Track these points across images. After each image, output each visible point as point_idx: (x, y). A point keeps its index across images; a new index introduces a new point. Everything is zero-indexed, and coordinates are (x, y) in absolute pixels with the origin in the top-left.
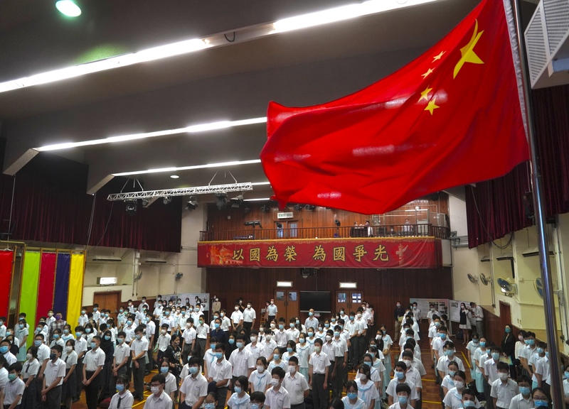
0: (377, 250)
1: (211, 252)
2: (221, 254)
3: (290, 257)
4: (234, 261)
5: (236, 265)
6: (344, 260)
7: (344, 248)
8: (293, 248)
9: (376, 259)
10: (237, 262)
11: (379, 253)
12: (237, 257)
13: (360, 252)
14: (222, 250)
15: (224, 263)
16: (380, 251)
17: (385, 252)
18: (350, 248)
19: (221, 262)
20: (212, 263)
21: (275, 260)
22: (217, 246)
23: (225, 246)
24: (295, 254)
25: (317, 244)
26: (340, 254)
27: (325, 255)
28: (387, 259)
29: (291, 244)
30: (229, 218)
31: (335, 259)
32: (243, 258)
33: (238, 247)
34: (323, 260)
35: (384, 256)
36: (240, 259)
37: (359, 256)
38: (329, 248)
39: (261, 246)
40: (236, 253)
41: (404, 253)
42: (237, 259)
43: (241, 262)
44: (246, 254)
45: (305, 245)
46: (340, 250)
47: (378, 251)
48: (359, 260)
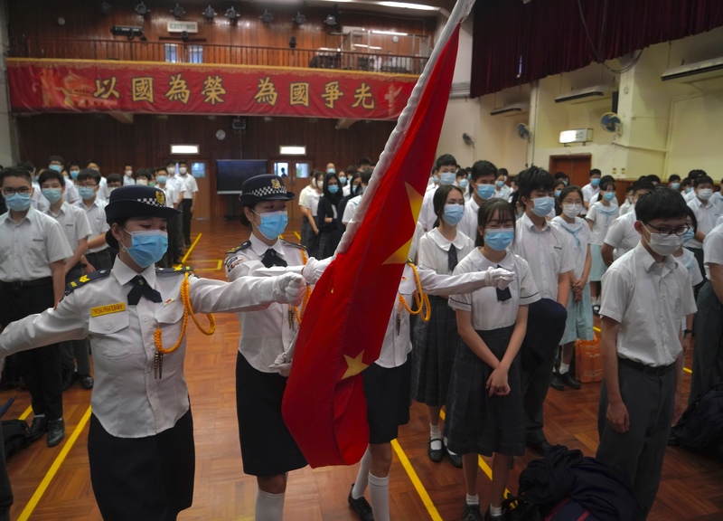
0: (358, 91)
1: (44, 81)
2: (67, 85)
3: (213, 95)
4: (97, 100)
5: (102, 108)
6: (307, 104)
7: (307, 85)
8: (219, 80)
9: (356, 105)
10: (106, 102)
11: (361, 96)
12: (105, 92)
13: (333, 93)
14: (70, 77)
15: (76, 103)
16: (363, 93)
17: (369, 95)
18: (317, 86)
19: (67, 103)
20: (46, 104)
21: (185, 101)
22: (55, 70)
23: (74, 71)
24: (223, 92)
25: (262, 75)
26: (300, 95)
27: (275, 94)
28: (372, 106)
29: (215, 73)
30: (62, 21)
31: (292, 103)
32: (117, 94)
33: (104, 74)
34: (273, 103)
35: (368, 101)
36: (112, 97)
37: (331, 99)
38: (282, 83)
39: (154, 73)
40: (102, 85)
41: (396, 98)
42: (104, 97)
43: (114, 103)
44: (124, 88)
45: (240, 76)
46: (300, 88)
47: (360, 93)
48: (331, 106)
